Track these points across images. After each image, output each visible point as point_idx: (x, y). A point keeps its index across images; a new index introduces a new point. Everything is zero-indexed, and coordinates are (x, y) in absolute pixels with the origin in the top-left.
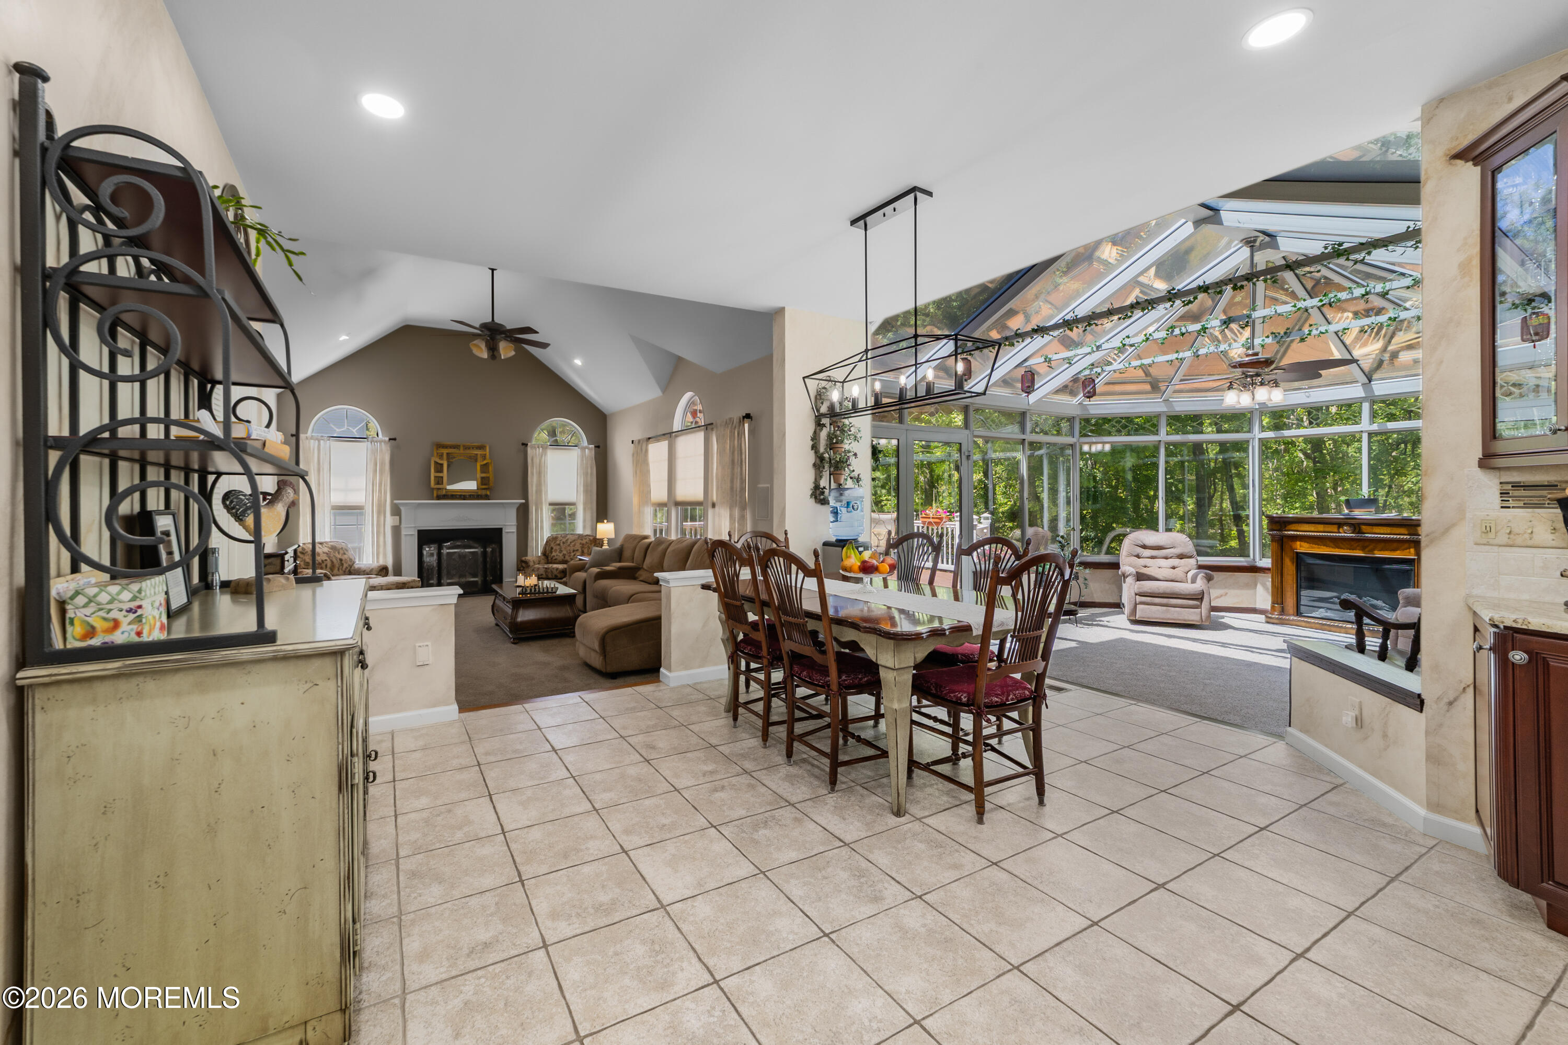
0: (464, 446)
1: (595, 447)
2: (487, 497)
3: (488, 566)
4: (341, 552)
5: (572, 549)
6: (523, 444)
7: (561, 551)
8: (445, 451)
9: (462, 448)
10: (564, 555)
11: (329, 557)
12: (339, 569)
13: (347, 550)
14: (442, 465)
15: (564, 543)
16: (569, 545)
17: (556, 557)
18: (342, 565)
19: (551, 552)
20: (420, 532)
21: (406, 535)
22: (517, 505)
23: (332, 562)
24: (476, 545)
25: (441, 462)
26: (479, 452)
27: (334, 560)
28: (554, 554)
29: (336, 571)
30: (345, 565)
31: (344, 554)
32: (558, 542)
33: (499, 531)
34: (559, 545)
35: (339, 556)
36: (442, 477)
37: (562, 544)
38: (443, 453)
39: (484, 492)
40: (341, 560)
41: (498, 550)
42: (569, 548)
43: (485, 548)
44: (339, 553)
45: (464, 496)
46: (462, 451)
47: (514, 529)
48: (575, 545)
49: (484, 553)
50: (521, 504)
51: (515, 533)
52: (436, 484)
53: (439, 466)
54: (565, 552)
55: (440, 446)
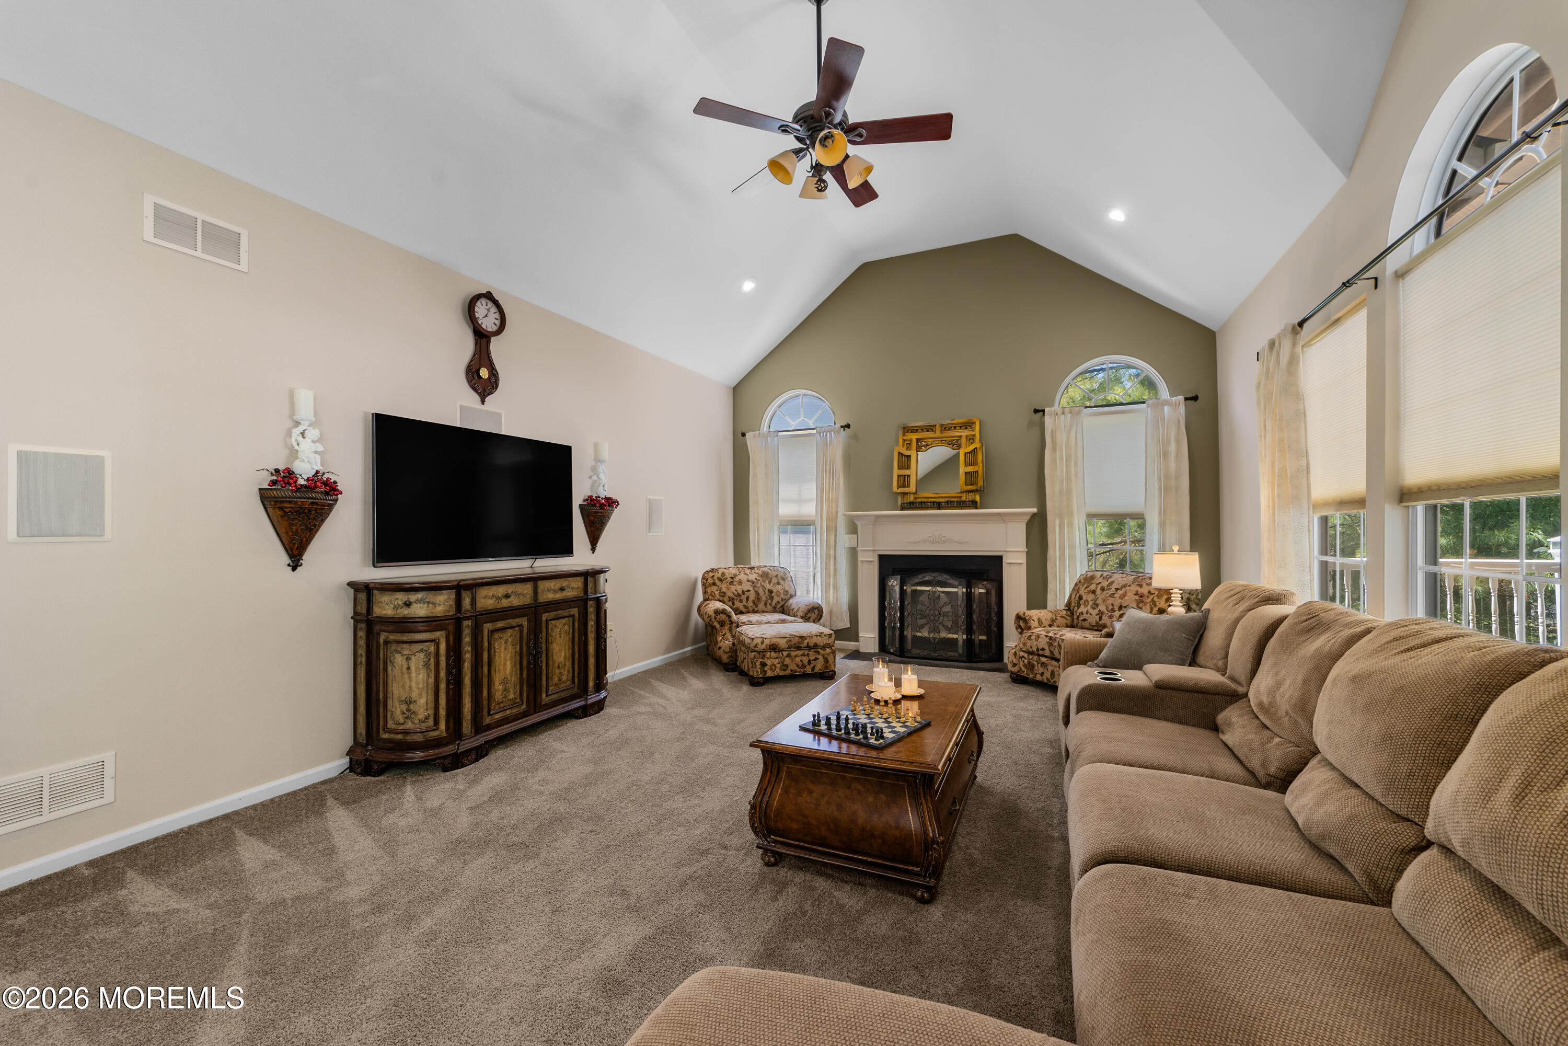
0: (941, 426)
1: (1186, 399)
2: (974, 505)
3: (975, 617)
4: (774, 580)
5: (1117, 602)
6: (1036, 411)
7: (1096, 605)
8: (914, 437)
9: (938, 428)
10: (1101, 614)
11: (754, 587)
12: (766, 604)
13: (783, 579)
14: (909, 457)
15: (1103, 589)
16: (1112, 595)
17: (1085, 616)
18: (772, 598)
19: (1079, 605)
20: (882, 558)
21: (862, 561)
22: (1028, 518)
23: (757, 593)
24: (956, 583)
25: (907, 453)
26: (964, 433)
27: (761, 592)
28: (1082, 609)
29: (761, 606)
30: (776, 599)
31: (778, 583)
32: (1093, 587)
33: (997, 561)
34: (1094, 592)
35: (768, 587)
36: (909, 476)
37: (1098, 591)
38: (911, 440)
39: (971, 497)
40: (771, 592)
41: (993, 593)
42: (1111, 601)
43: (969, 586)
44: (770, 582)
45: (939, 503)
46: (938, 434)
47: (1022, 559)
48: (1124, 595)
49: (969, 596)
50: (1034, 515)
51: (1025, 566)
52: (898, 488)
53: (905, 460)
54: (1102, 608)
55: (906, 430)
